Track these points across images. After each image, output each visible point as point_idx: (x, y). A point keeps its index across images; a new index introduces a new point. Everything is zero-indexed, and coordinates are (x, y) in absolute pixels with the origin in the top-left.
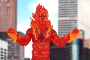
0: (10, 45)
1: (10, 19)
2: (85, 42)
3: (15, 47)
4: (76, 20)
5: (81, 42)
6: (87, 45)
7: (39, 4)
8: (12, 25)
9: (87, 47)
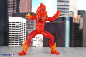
0: (27, 21)
1: (27, 5)
2: (74, 19)
3: (31, 22)
4: (69, 5)
5: (71, 19)
6: (75, 20)
7: (42, 3)
8: (29, 8)
9: (75, 22)
